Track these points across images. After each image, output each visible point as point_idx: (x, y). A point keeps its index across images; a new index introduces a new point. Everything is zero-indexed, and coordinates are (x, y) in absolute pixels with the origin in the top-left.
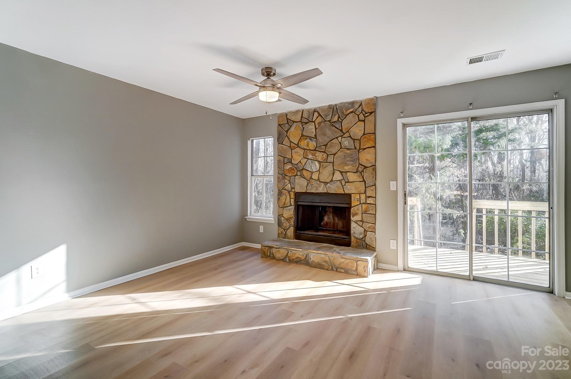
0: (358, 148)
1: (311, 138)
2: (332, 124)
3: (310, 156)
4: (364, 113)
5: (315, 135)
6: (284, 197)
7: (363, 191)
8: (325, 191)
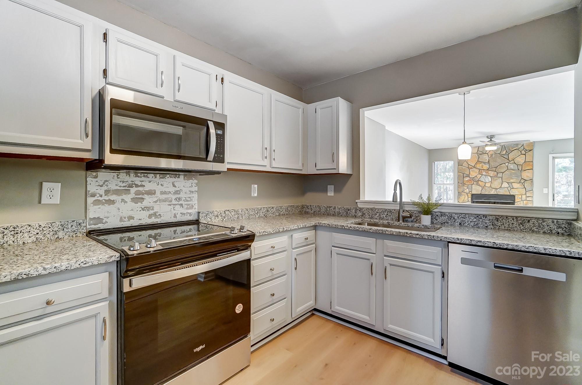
0: (520, 169)
1: (485, 163)
2: (502, 156)
3: (484, 173)
4: (525, 150)
5: (489, 161)
6: (463, 196)
7: (524, 193)
8: (496, 193)
